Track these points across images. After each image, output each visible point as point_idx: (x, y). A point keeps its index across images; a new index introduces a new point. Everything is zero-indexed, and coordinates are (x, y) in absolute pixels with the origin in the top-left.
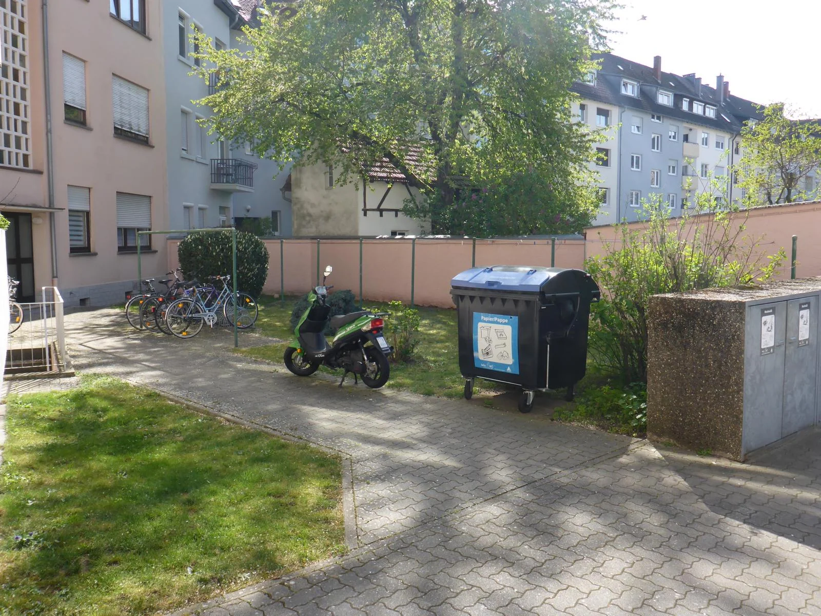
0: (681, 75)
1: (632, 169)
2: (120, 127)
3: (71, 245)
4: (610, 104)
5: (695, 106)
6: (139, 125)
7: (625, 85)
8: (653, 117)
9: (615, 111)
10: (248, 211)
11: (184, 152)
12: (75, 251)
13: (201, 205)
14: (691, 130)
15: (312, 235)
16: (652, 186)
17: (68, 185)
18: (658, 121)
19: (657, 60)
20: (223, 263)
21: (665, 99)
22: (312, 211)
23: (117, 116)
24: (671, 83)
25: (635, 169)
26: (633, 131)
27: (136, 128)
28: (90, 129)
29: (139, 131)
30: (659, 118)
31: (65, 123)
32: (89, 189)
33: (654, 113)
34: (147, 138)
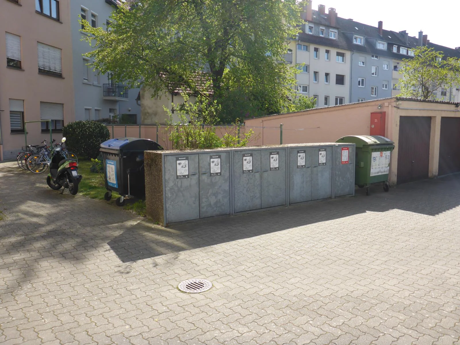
0: (398, 32)
1: (359, 86)
2: (43, 69)
3: (11, 129)
4: (345, 49)
5: (401, 49)
6: (56, 67)
7: (356, 38)
8: (373, 56)
9: (348, 54)
10: (130, 111)
11: (86, 81)
12: (13, 131)
13: (96, 108)
14: (398, 63)
15: (149, 123)
16: (372, 96)
17: (9, 99)
18: (376, 59)
19: (380, 23)
20: (81, 138)
21: (381, 46)
22: (150, 111)
23: (41, 63)
24: (389, 37)
25: (361, 86)
26: (360, 65)
27: (54, 69)
28: (24, 71)
29: (55, 70)
30: (376, 57)
31: (7, 68)
32: (23, 100)
33: (373, 54)
34: (61, 74)
